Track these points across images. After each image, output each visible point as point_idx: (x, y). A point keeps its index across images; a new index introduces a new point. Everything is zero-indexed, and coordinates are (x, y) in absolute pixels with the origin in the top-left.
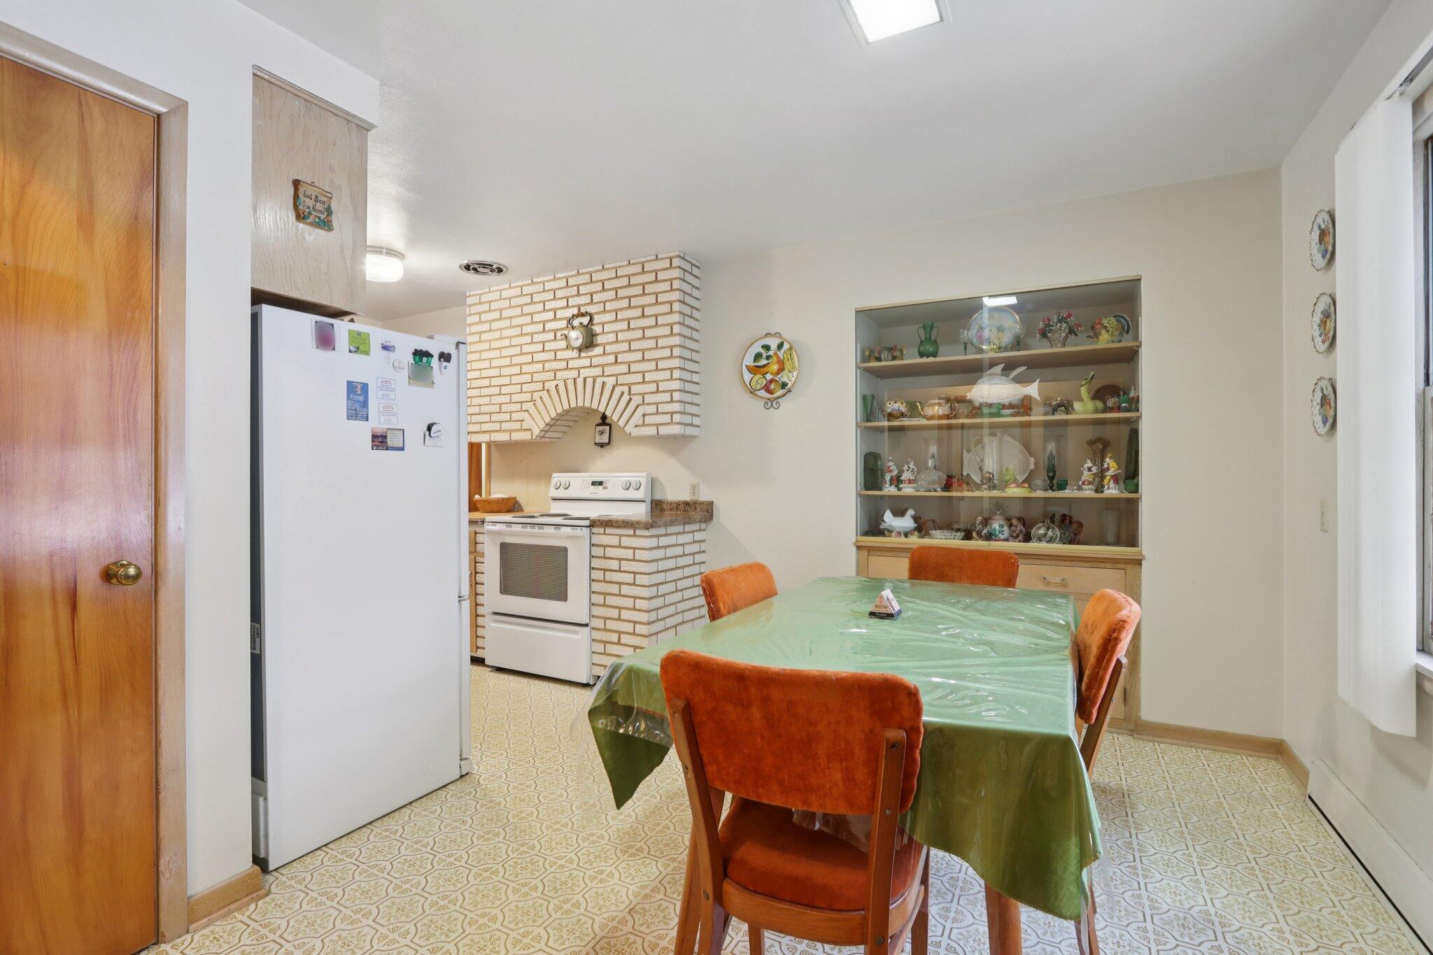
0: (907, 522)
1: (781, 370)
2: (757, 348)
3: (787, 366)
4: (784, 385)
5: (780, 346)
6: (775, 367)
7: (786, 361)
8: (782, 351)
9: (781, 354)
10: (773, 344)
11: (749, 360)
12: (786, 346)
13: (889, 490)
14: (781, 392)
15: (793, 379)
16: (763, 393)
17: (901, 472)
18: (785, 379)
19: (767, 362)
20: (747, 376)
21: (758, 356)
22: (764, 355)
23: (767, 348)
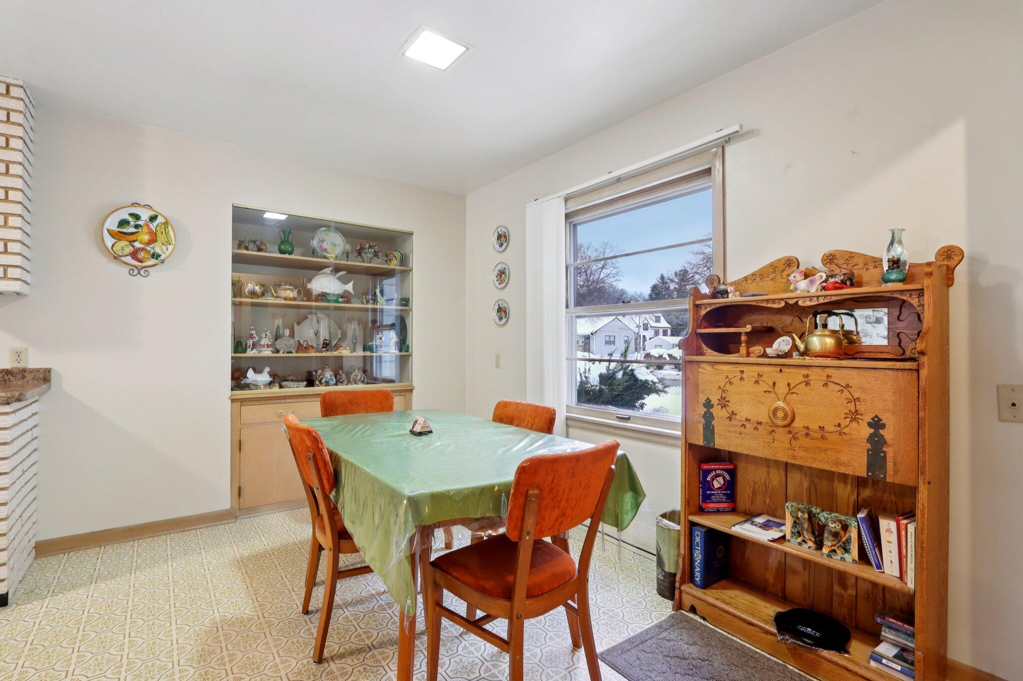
0: (264, 377)
1: (153, 241)
2: (124, 215)
3: (161, 238)
4: (155, 256)
5: (153, 219)
6: (146, 238)
7: (159, 233)
8: (155, 224)
9: (153, 226)
10: (145, 215)
11: (112, 223)
12: (160, 220)
13: (251, 353)
14: (152, 262)
15: (168, 253)
16: (129, 260)
17: (260, 340)
18: (158, 251)
19: (134, 230)
20: (109, 241)
21: (123, 223)
22: (132, 223)
23: (137, 217)
